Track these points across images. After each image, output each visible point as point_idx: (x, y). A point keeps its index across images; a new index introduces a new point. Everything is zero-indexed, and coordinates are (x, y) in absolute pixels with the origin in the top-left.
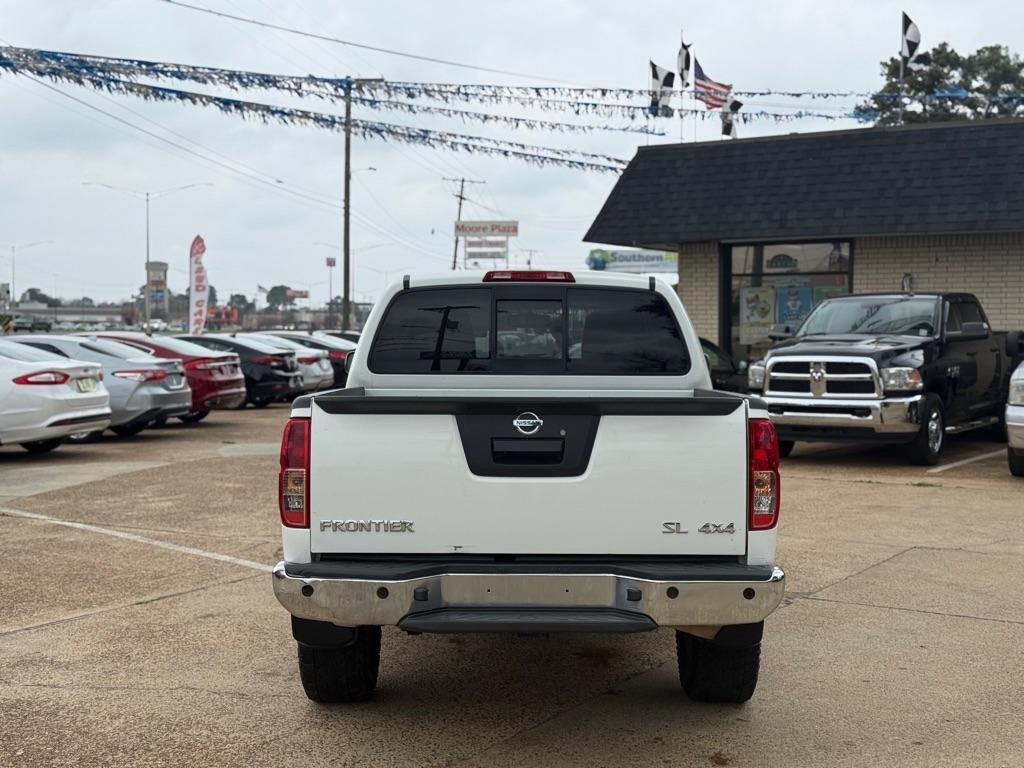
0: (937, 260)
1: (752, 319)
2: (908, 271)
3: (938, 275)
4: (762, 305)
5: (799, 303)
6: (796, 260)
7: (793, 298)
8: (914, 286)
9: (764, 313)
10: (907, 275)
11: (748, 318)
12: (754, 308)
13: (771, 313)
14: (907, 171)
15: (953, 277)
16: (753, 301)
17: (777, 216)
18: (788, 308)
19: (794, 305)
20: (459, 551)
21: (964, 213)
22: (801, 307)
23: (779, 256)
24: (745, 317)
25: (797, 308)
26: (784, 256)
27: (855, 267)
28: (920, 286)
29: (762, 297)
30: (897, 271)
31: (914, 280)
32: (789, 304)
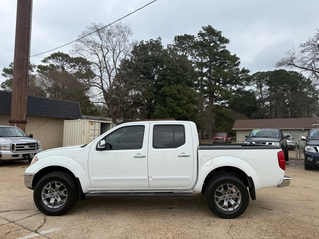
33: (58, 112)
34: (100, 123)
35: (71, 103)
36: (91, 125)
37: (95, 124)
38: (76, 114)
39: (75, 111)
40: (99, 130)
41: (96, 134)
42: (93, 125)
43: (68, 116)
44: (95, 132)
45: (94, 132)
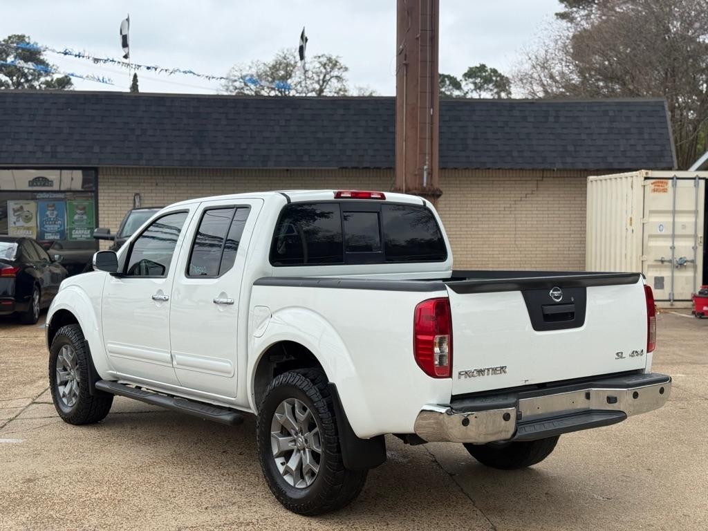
0: (157, 185)
1: (18, 224)
2: (137, 191)
3: (158, 195)
4: (27, 213)
5: (55, 213)
6: (52, 181)
7: (50, 208)
8: (142, 202)
9: (28, 219)
10: (137, 194)
11: (15, 223)
12: (19, 216)
13: (34, 219)
14: (142, 123)
15: (167, 196)
16: (18, 210)
17: (48, 149)
18: (47, 216)
19: (52, 214)
20: (527, 383)
21: (184, 154)
22: (57, 215)
23: (39, 178)
24: (12, 223)
25: (54, 216)
26: (43, 178)
27: (100, 187)
28: (146, 202)
29: (26, 208)
30: (129, 191)
31: (142, 198)
32: (48, 213)
33: (571, 148)
34: (702, 183)
35: (628, 104)
36: (654, 191)
37: (674, 185)
38: (648, 148)
39: (646, 136)
40: (696, 212)
41: (684, 227)
42: (665, 191)
43: (610, 160)
44: (677, 219)
45: (671, 220)
